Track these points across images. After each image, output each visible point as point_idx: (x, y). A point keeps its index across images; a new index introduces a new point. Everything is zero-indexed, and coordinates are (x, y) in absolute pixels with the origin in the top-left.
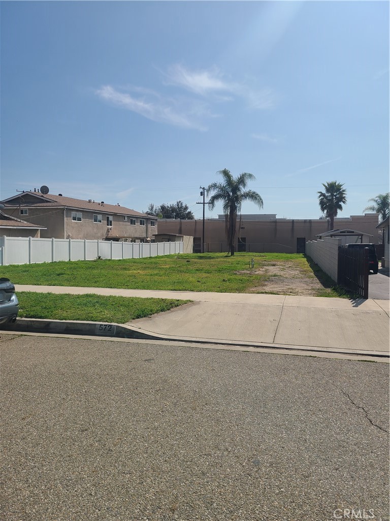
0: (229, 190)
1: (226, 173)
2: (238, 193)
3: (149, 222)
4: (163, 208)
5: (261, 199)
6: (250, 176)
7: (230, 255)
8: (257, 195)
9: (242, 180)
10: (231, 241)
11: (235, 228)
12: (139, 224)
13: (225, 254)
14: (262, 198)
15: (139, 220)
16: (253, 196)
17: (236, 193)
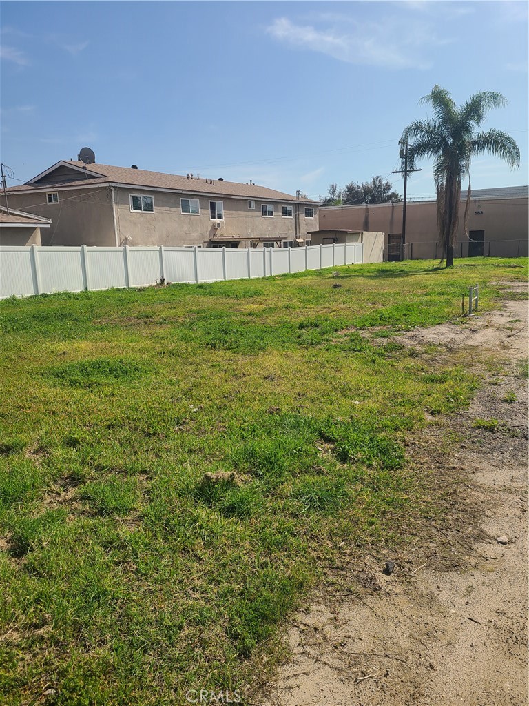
0: (446, 133)
1: (439, 98)
2: (467, 138)
3: (302, 210)
4: (350, 189)
5: (515, 148)
6: (495, 97)
7: (444, 264)
8: (508, 138)
9: (474, 110)
10: (448, 237)
11: (456, 212)
12: (281, 214)
13: (436, 263)
14: (519, 146)
15: (280, 207)
16: (500, 143)
17: (461, 138)
